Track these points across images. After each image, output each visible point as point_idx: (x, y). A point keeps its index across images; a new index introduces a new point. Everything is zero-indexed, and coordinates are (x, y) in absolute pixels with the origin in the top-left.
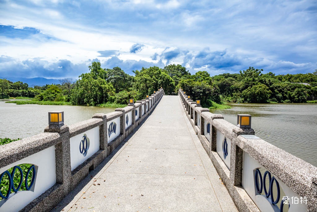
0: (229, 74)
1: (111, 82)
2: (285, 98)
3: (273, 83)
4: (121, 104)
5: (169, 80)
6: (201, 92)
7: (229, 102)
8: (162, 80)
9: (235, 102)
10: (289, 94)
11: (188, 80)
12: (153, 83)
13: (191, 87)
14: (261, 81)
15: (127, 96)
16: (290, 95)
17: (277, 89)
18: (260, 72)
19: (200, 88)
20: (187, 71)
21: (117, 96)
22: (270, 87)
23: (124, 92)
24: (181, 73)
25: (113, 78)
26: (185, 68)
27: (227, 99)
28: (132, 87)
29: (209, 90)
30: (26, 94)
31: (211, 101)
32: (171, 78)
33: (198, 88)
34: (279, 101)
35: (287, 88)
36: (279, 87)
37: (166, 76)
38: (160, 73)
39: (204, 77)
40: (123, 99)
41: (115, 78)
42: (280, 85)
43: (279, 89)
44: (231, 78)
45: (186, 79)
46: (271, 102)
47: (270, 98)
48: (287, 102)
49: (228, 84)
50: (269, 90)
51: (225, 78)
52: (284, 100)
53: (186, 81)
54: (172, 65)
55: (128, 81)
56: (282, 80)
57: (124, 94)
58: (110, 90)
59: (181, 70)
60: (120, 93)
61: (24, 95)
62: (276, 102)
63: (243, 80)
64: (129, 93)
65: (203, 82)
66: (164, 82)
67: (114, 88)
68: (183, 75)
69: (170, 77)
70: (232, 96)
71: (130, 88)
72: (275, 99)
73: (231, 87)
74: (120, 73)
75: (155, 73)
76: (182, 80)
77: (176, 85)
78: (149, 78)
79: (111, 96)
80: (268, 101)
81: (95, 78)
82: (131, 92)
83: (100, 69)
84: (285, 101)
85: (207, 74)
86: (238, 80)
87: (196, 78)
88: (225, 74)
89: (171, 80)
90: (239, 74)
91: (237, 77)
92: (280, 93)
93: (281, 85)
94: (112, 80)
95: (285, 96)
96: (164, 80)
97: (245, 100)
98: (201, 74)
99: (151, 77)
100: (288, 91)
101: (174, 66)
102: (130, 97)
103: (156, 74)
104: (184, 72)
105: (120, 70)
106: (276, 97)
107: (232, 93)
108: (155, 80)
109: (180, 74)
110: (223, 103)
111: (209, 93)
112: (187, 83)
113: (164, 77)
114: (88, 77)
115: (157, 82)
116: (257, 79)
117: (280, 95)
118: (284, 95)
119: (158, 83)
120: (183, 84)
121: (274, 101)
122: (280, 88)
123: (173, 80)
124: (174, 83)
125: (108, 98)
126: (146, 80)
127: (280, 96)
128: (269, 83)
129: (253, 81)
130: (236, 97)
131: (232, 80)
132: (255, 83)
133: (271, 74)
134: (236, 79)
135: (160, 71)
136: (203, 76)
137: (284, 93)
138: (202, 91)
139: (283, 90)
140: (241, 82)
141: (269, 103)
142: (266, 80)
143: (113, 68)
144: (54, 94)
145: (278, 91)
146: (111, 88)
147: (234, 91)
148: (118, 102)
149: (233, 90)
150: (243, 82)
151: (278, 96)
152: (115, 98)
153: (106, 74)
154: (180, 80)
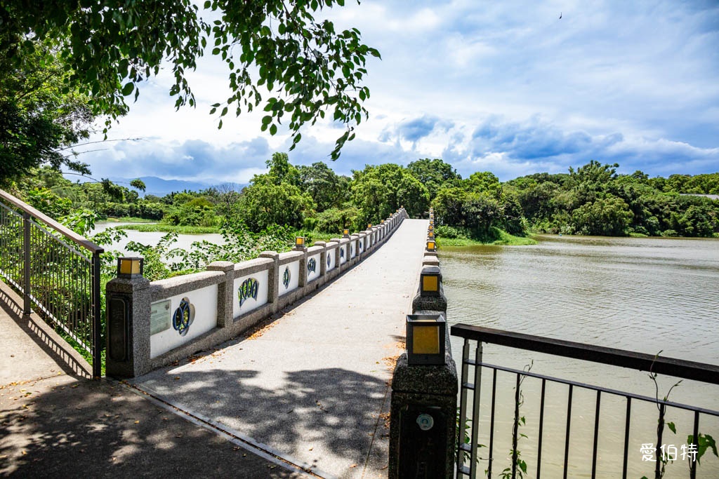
0: (546, 174)
1: (309, 191)
2: (664, 226)
3: (639, 195)
4: (327, 232)
5: (418, 189)
6: (478, 213)
7: (545, 232)
8: (405, 190)
9: (557, 233)
10: (674, 217)
11: (455, 189)
12: (388, 195)
13: (460, 204)
14: (614, 191)
15: (339, 218)
16: (675, 220)
17: (648, 207)
18: (613, 172)
19: (476, 205)
20: (453, 170)
21: (321, 218)
22: (633, 202)
23: (335, 209)
24: (441, 176)
25: (312, 185)
26: (450, 166)
27: (540, 227)
28: (348, 200)
29: (493, 209)
30: (138, 213)
31: (499, 229)
32: (422, 186)
33: (473, 205)
34: (652, 232)
35: (669, 206)
36: (653, 203)
37: (412, 182)
38: (400, 176)
39: (486, 184)
40: (332, 223)
41: (316, 184)
42: (656, 200)
43: (652, 207)
44: (550, 183)
45: (452, 187)
46: (634, 234)
47: (631, 225)
48: (669, 235)
49: (543, 195)
50: (628, 210)
51: (538, 182)
52: (663, 231)
53: (450, 192)
54: (423, 160)
55: (340, 189)
56: (665, 188)
57: (334, 214)
58: (306, 206)
59: (443, 170)
60: (326, 213)
61: (133, 213)
62: (645, 233)
63: (576, 187)
64: (343, 212)
65: (483, 193)
66: (409, 193)
67: (314, 203)
68: (446, 179)
69: (421, 184)
70: (551, 220)
71: (345, 204)
72: (643, 228)
73: (551, 201)
74: (325, 174)
75: (390, 175)
76: (443, 190)
77: (432, 198)
78: (381, 184)
79: (307, 219)
80: (627, 232)
81: (277, 183)
82: (346, 211)
83: (286, 165)
84: (665, 232)
85: (493, 177)
86: (566, 187)
87: (471, 185)
88: (539, 175)
89: (423, 190)
90: (568, 175)
91: (563, 182)
92: (654, 215)
93: (657, 198)
94: (310, 187)
95: (666, 223)
96: (408, 190)
97: (578, 229)
98: (480, 177)
99: (384, 183)
100: (672, 213)
101: (428, 162)
102: (344, 220)
103: (392, 178)
104: (448, 173)
105: (326, 168)
106: (644, 224)
107: (551, 215)
108: (391, 188)
109: (439, 178)
110: (527, 234)
111: (494, 215)
112: (453, 195)
113: (410, 184)
114: (265, 182)
115: (395, 194)
116: (604, 185)
117: (654, 220)
118: (665, 220)
119: (398, 194)
120: (445, 196)
121: (640, 232)
122: (656, 206)
123: (426, 189)
124: (427, 195)
125: (302, 222)
126: (374, 189)
127: (654, 222)
128: (629, 195)
129: (597, 190)
130: (558, 222)
131: (551, 188)
132: (601, 194)
133: (639, 174)
134: (561, 185)
135: (400, 172)
136: (485, 180)
137: (663, 216)
138: (480, 210)
139: (661, 210)
140: (572, 193)
141: (629, 236)
142: (625, 189)
143: (313, 165)
144: (200, 214)
145: (651, 210)
146: (310, 203)
147: (556, 210)
148: (322, 230)
149: (553, 208)
150: (575, 191)
151: (650, 223)
152: (317, 222)
153: (298, 176)
154: (440, 190)
